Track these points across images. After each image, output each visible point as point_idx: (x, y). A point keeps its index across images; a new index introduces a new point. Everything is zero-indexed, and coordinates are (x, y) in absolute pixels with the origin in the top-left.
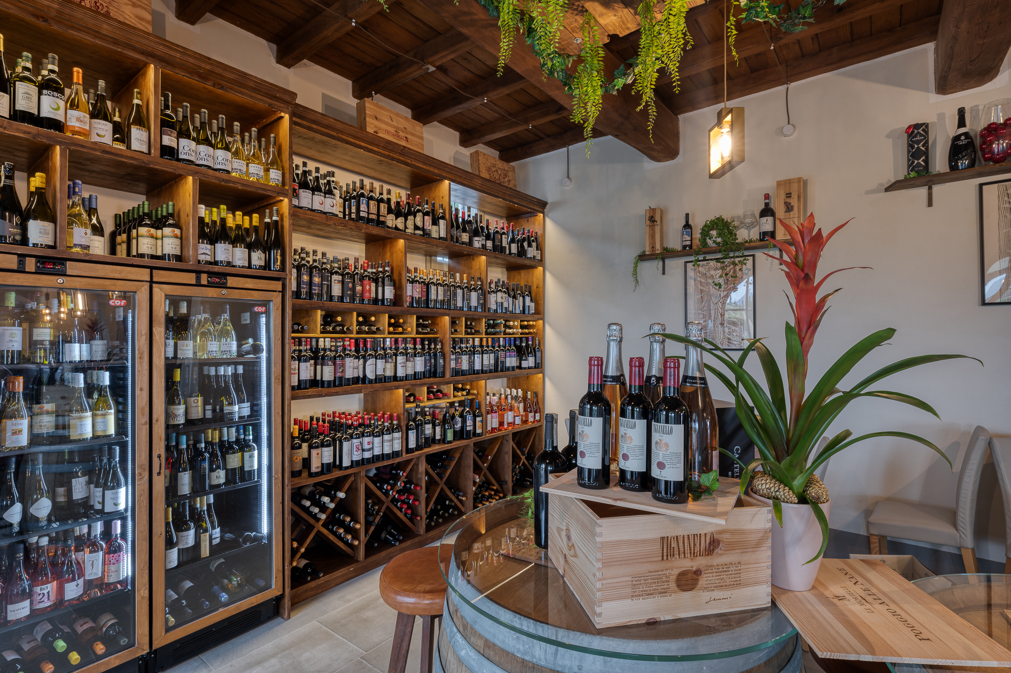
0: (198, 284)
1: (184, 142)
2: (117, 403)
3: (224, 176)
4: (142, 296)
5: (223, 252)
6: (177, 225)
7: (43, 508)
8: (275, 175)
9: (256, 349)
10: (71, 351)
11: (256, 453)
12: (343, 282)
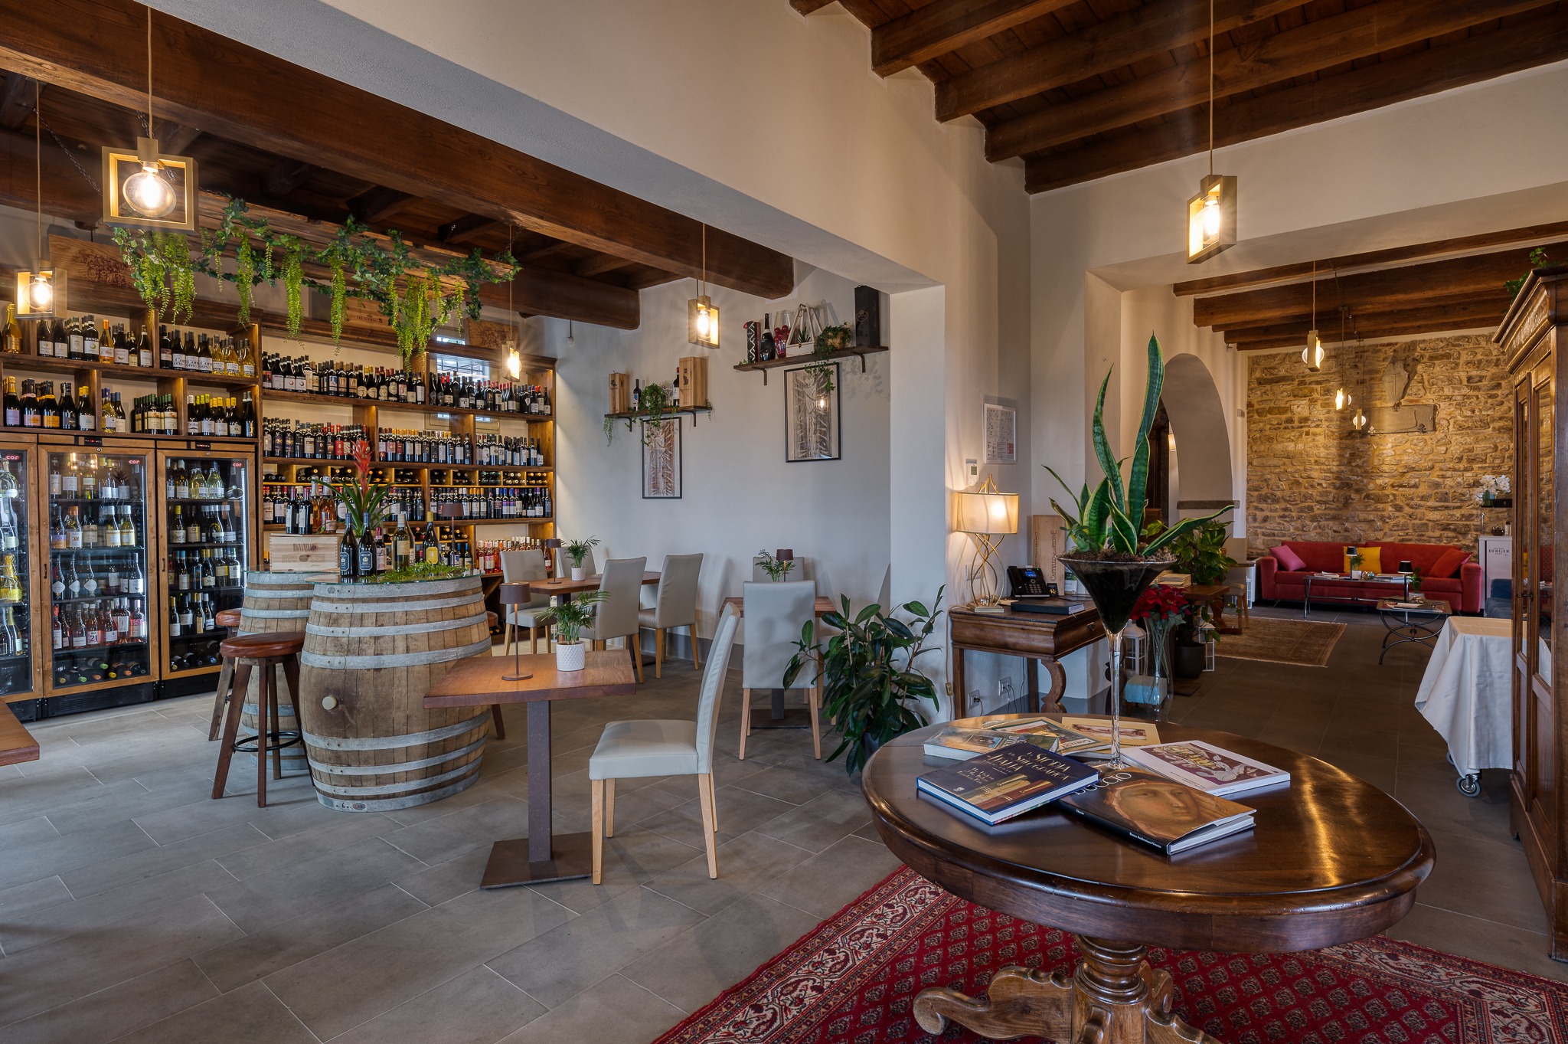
0: (189, 449)
1: (176, 356)
2: (136, 527)
3: (207, 375)
4: (150, 458)
5: (207, 426)
6: (175, 410)
7: (92, 586)
8: (248, 369)
9: (237, 493)
10: (106, 491)
11: (239, 567)
12: (315, 443)
